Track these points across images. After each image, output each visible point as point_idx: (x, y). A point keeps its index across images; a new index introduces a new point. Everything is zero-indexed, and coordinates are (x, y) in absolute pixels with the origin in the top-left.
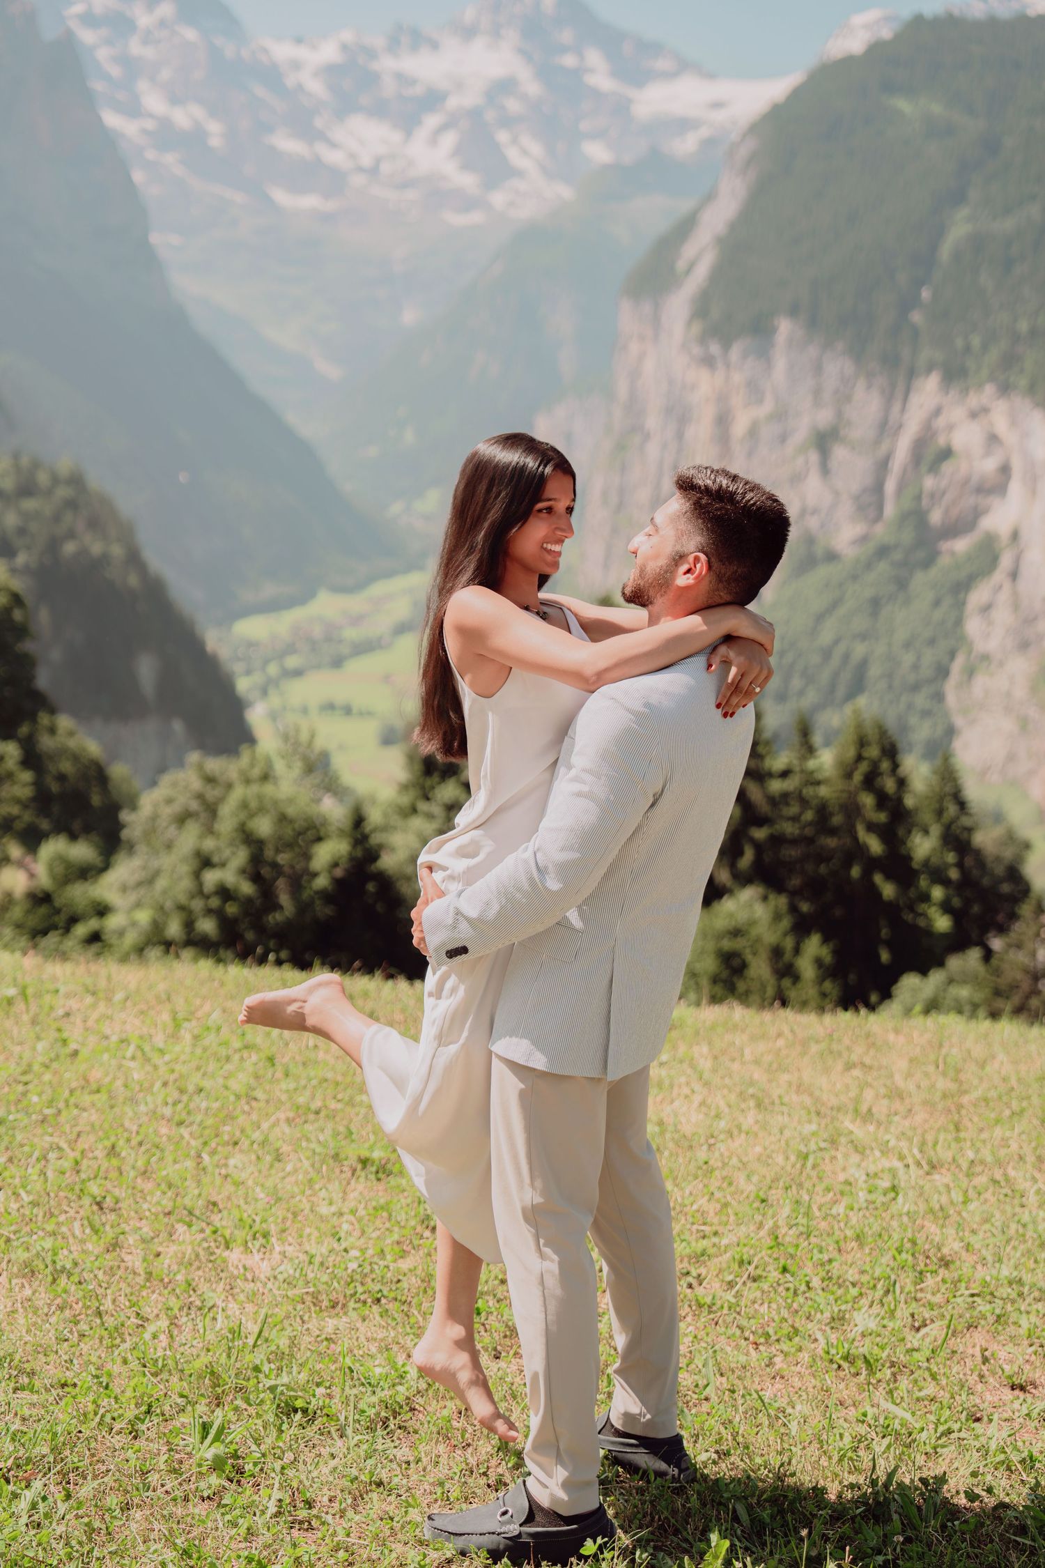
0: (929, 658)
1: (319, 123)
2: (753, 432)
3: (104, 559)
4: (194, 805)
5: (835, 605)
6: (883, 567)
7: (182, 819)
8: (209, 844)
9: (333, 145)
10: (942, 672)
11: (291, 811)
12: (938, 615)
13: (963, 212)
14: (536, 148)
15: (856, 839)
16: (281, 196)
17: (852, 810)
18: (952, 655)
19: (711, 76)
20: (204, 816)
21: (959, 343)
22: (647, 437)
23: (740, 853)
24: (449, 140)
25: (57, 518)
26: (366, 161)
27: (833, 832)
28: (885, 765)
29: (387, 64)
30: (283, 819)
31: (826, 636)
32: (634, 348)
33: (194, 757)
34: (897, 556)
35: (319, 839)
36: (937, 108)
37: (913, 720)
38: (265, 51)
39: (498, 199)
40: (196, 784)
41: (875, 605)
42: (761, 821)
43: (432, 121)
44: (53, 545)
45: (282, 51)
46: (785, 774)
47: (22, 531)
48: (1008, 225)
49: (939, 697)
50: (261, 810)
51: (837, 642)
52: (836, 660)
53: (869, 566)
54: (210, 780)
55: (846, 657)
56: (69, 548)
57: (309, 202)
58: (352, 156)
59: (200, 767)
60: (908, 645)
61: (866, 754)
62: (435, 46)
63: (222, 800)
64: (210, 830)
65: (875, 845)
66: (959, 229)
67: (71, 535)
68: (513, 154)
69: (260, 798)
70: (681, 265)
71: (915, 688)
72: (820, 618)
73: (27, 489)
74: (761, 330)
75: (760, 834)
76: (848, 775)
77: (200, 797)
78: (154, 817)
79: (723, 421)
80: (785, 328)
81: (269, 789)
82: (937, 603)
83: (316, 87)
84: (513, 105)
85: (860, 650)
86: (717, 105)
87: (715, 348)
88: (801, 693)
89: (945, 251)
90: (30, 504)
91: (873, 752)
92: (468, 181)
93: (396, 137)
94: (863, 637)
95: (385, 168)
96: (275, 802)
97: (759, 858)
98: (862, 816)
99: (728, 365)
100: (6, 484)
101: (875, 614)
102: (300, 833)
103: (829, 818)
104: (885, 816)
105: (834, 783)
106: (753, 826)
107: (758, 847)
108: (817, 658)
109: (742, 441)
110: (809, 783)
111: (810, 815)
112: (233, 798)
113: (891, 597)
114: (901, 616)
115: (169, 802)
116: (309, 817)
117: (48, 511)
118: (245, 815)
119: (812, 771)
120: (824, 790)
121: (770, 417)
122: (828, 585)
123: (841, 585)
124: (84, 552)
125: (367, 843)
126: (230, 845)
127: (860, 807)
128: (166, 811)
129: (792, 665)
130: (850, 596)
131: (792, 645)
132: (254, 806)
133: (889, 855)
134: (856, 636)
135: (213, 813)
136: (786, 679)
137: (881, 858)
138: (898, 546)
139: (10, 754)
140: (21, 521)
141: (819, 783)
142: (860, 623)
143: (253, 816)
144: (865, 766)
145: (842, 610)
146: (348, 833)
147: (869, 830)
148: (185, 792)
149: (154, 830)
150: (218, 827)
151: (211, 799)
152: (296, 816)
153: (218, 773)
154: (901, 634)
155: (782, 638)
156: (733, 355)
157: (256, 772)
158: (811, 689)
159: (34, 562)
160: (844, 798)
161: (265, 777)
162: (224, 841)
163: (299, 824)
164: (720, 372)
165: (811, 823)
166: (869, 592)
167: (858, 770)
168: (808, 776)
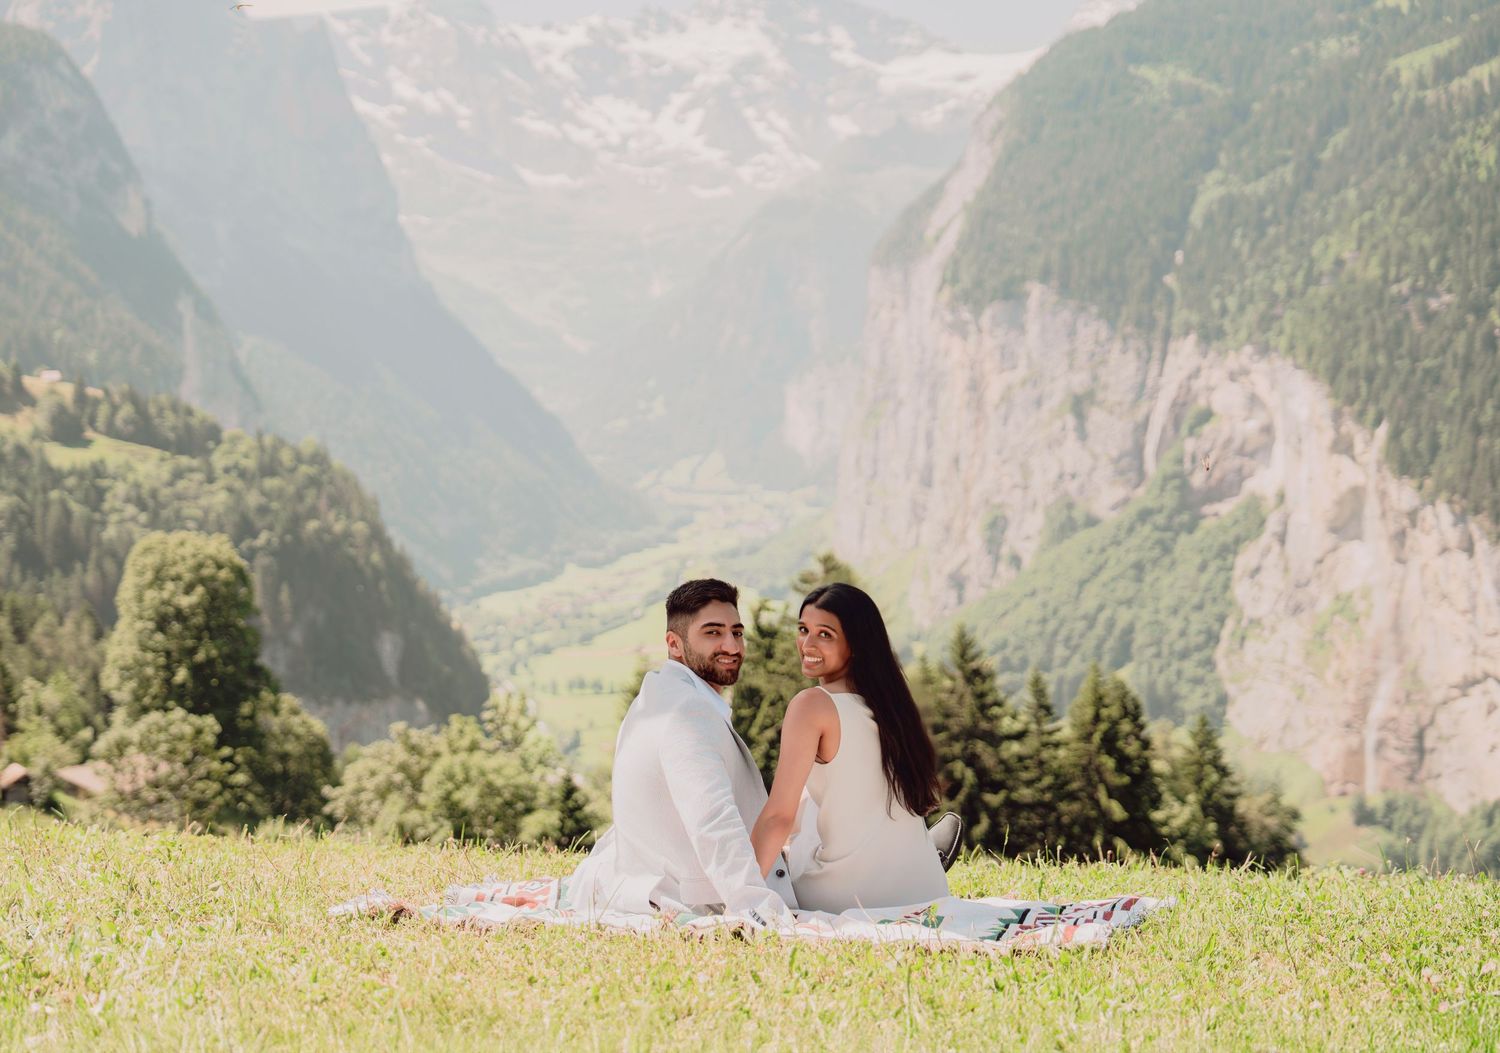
0: (1197, 622)
1: (568, 103)
2: (1006, 398)
3: (347, 535)
4: (398, 777)
5: (1100, 568)
6: (1146, 529)
7: (383, 794)
8: (413, 816)
9: (582, 125)
10: (1213, 638)
11: (499, 782)
12: (1204, 578)
13: (1216, 175)
14: (783, 124)
15: (1096, 803)
16: (530, 176)
17: (1090, 772)
18: (1221, 619)
19: (957, 51)
20: (408, 789)
21: (1216, 305)
22: (900, 404)
23: (977, 821)
24: (696, 117)
25: (300, 496)
26: (614, 139)
27: (1072, 797)
28: (1126, 726)
29: (635, 45)
30: (491, 790)
31: (1089, 604)
32: (885, 315)
33: (399, 726)
34: (1160, 519)
35: (529, 811)
36: (1183, 76)
37: (1183, 688)
38: (514, 36)
39: (746, 172)
40: (401, 755)
41: (1139, 567)
42: (995, 787)
43: (678, 100)
44: (296, 522)
45: (531, 37)
46: (1019, 736)
47: (263, 510)
48: (1260, 187)
49: (1209, 663)
50: (467, 780)
51: (1101, 608)
52: (1099, 630)
53: (1131, 530)
54: (414, 749)
55: (1111, 624)
56: (312, 525)
57: (557, 180)
58: (600, 135)
59: (405, 738)
60: (1175, 611)
61: (1104, 712)
62: (682, 28)
63: (424, 771)
64: (413, 804)
65: (1118, 811)
66: (1210, 192)
67: (313, 513)
68: (759, 129)
69: (466, 769)
70: (930, 233)
71: (1184, 655)
72: (1082, 584)
73: (269, 469)
74: (1011, 294)
75: (993, 799)
76: (1086, 738)
77: (403, 768)
78: (359, 791)
79: (975, 386)
80: (1036, 291)
81: (477, 759)
82: (1203, 568)
83: (564, 69)
84: (759, 82)
85: (1124, 616)
86: (964, 78)
87: (966, 315)
88: (1065, 662)
89: (1196, 216)
90: (271, 483)
91: (1114, 711)
92: (715, 155)
93: (645, 115)
94: (1128, 603)
95: (633, 144)
96: (483, 773)
97: (995, 826)
98: (1102, 781)
99: (980, 331)
100: (250, 464)
101: (1139, 579)
102: (509, 804)
103: (1067, 783)
104: (1126, 780)
105: (1074, 745)
106: (988, 792)
107: (993, 814)
108: (1081, 625)
109: (997, 407)
110: (1045, 745)
111: (1047, 780)
112: (439, 767)
113: (1155, 562)
114: (1166, 581)
115: (373, 774)
116: (517, 787)
117: (291, 489)
118: (450, 786)
119: (1050, 733)
120: (1062, 753)
121: (1024, 383)
122: (1089, 551)
123: (1103, 550)
124: (327, 530)
125: (578, 814)
126: (435, 819)
127: (1099, 770)
128: (370, 784)
129: (1055, 633)
130: (1112, 562)
131: (1055, 612)
132: (460, 777)
133: (1132, 820)
134: (1121, 603)
135: (417, 786)
136: (1050, 649)
137: (1123, 823)
138: (1160, 510)
139: (207, 729)
140: (263, 500)
141: (1057, 745)
142: (1125, 589)
143: (458, 788)
144: (1103, 726)
145: (1105, 576)
146: (558, 804)
147: (1110, 796)
148: (389, 763)
149: (358, 804)
150: (422, 799)
151: (416, 769)
152: (505, 787)
153: (424, 743)
154: (1167, 601)
155: (1044, 605)
156: (986, 320)
157: (465, 742)
158: (1076, 659)
159: (275, 541)
160: (1084, 761)
161: (473, 748)
162: (428, 815)
163: (507, 795)
164: (973, 338)
165: (1049, 788)
166: (1133, 557)
167: (1096, 731)
168: (1045, 738)
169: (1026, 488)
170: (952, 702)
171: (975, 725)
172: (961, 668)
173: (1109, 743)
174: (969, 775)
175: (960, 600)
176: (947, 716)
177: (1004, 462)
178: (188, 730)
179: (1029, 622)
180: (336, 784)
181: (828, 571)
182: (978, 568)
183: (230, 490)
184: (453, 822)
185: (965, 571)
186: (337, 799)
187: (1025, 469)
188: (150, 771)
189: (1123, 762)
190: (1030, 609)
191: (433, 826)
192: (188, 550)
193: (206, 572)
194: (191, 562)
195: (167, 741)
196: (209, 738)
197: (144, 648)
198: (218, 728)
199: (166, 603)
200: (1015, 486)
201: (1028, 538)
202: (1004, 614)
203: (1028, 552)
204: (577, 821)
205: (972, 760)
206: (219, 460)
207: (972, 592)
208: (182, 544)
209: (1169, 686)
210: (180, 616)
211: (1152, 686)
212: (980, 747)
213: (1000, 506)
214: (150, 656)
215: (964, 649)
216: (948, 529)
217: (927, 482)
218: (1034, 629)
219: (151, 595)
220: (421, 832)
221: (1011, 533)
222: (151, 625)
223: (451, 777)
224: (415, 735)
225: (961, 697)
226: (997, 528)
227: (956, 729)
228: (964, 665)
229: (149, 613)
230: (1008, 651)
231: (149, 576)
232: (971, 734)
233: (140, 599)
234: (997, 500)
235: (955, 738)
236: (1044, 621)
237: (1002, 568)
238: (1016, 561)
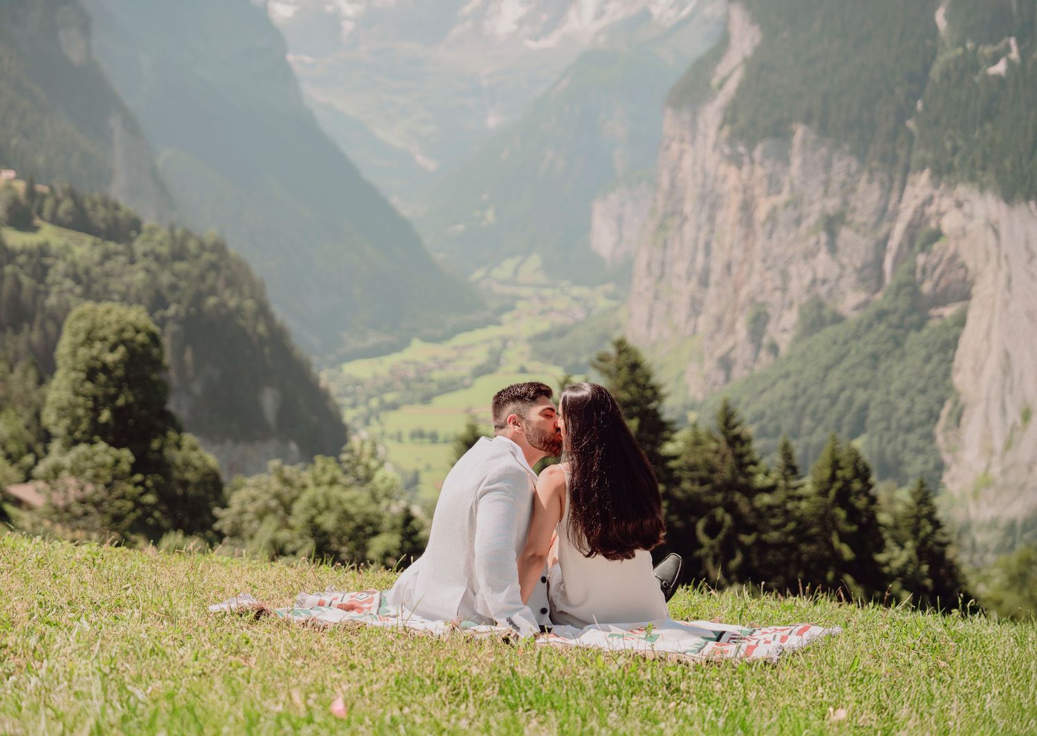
0: (921, 404)
2: (772, 217)
3: (239, 310)
4: (274, 503)
5: (842, 357)
6: (882, 326)
7: (261, 516)
8: (284, 535)
10: (933, 417)
11: (352, 510)
12: (928, 368)
15: (830, 546)
17: (825, 520)
18: (942, 402)
20: (281, 512)
21: (948, 145)
22: (685, 219)
23: (734, 557)
25: (202, 278)
27: (811, 540)
28: (857, 485)
30: (346, 516)
31: (833, 384)
32: (675, 147)
33: (275, 463)
34: (894, 319)
35: (376, 533)
37: (907, 457)
40: (276, 486)
41: (875, 357)
42: (749, 530)
44: (199, 298)
46: (770, 490)
47: (173, 288)
49: (930, 437)
50: (328, 508)
51: (842, 389)
52: (840, 406)
53: (869, 327)
54: (286, 482)
55: (850, 401)
56: (212, 301)
59: (279, 472)
60: (903, 394)
61: (840, 473)
63: (294, 499)
64: (284, 524)
65: (847, 552)
67: (213, 291)
69: (327, 498)
70: (715, 81)
71: (909, 429)
72: (828, 369)
73: (179, 254)
74: (780, 133)
75: (747, 539)
76: (824, 493)
77: (277, 496)
78: (242, 513)
79: (747, 207)
80: (800, 131)
81: (336, 491)
82: (928, 359)
85: (861, 396)
87: (741, 149)
88: (811, 431)
89: (935, 72)
90: (180, 266)
91: (848, 473)
94: (865, 386)
96: (340, 502)
97: (746, 561)
98: (835, 528)
99: (752, 162)
100: (164, 250)
101: (874, 367)
102: (359, 528)
103: (807, 528)
104: (854, 528)
105: (813, 499)
106: (744, 533)
107: (746, 550)
108: (825, 403)
109: (763, 225)
110: (791, 498)
111: (791, 526)
112: (305, 497)
113: (888, 354)
114: (897, 369)
115: (254, 499)
116: (367, 515)
117: (195, 272)
118: (314, 512)
119: (795, 488)
120: (804, 505)
121: (787, 205)
122: (835, 343)
123: (846, 342)
124: (223, 305)
125: (415, 538)
126: (301, 537)
127: (833, 519)
128: (251, 508)
129: (804, 408)
130: (853, 352)
131: (805, 391)
132: (322, 504)
133: (857, 560)
134: (859, 385)
135: (288, 510)
136: (799, 420)
137: (850, 562)
138: (895, 311)
139: (123, 460)
140: (173, 280)
141: (800, 498)
142: (862, 374)
143: (320, 513)
144: (838, 485)
145: (846, 364)
146: (400, 530)
147: (842, 540)
148: (267, 492)
149: (241, 523)
150: (292, 521)
151: (287, 498)
152: (357, 514)
153: (295, 477)
154: (897, 385)
155: (796, 385)
156: (757, 154)
157: (327, 478)
158: (820, 429)
159: (182, 313)
160: (821, 512)
161: (333, 482)
162: (296, 534)
163: (359, 520)
164: (746, 169)
165: (793, 532)
166: (870, 349)
167: (832, 488)
168: (791, 492)
169: (784, 290)
170: (716, 460)
171: (735, 479)
172: (725, 433)
173: (843, 498)
174: (728, 519)
175: (728, 379)
176: (712, 470)
177: (768, 269)
178: (109, 460)
179: (783, 398)
180: (224, 506)
181: (620, 352)
182: (743, 353)
183: (147, 270)
184: (315, 539)
185: (733, 356)
186: (225, 518)
187: (785, 276)
188: (79, 491)
189: (853, 515)
190: (784, 388)
191: (299, 543)
192: (113, 317)
193: (128, 335)
194: (115, 327)
195: (92, 468)
196: (126, 467)
197: (76, 394)
198: (132, 459)
199: (95, 358)
200: (776, 289)
201: (784, 331)
202: (763, 391)
203: (784, 342)
204: (414, 543)
205: (731, 507)
206: (139, 246)
207: (738, 373)
208: (109, 312)
209: (896, 454)
210: (105, 369)
211: (882, 453)
212: (737, 497)
213: (764, 304)
214: (81, 400)
215: (728, 419)
216: (719, 321)
217: (704, 282)
218: (786, 404)
219: (83, 352)
220: (290, 547)
221: (771, 327)
222: (82, 376)
223: (314, 504)
224: (288, 470)
225: (724, 456)
226: (759, 322)
227: (718, 482)
228: (728, 431)
229: (82, 366)
230: (765, 421)
231: (82, 337)
232: (730, 486)
233: (74, 354)
234: (760, 299)
235: (717, 489)
236: (795, 398)
237: (763, 354)
238: (774, 348)
